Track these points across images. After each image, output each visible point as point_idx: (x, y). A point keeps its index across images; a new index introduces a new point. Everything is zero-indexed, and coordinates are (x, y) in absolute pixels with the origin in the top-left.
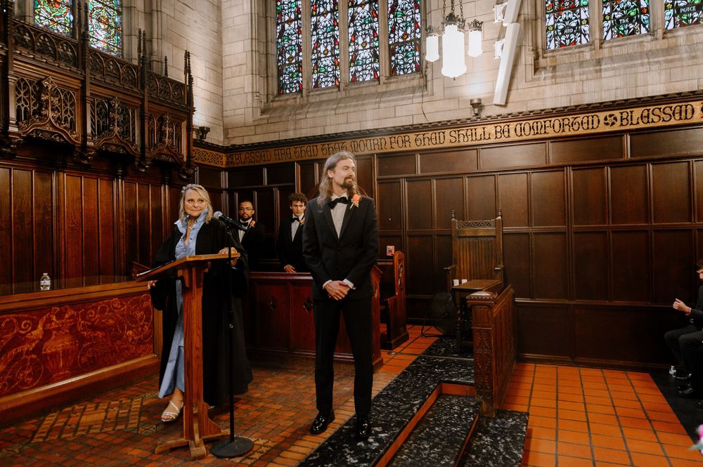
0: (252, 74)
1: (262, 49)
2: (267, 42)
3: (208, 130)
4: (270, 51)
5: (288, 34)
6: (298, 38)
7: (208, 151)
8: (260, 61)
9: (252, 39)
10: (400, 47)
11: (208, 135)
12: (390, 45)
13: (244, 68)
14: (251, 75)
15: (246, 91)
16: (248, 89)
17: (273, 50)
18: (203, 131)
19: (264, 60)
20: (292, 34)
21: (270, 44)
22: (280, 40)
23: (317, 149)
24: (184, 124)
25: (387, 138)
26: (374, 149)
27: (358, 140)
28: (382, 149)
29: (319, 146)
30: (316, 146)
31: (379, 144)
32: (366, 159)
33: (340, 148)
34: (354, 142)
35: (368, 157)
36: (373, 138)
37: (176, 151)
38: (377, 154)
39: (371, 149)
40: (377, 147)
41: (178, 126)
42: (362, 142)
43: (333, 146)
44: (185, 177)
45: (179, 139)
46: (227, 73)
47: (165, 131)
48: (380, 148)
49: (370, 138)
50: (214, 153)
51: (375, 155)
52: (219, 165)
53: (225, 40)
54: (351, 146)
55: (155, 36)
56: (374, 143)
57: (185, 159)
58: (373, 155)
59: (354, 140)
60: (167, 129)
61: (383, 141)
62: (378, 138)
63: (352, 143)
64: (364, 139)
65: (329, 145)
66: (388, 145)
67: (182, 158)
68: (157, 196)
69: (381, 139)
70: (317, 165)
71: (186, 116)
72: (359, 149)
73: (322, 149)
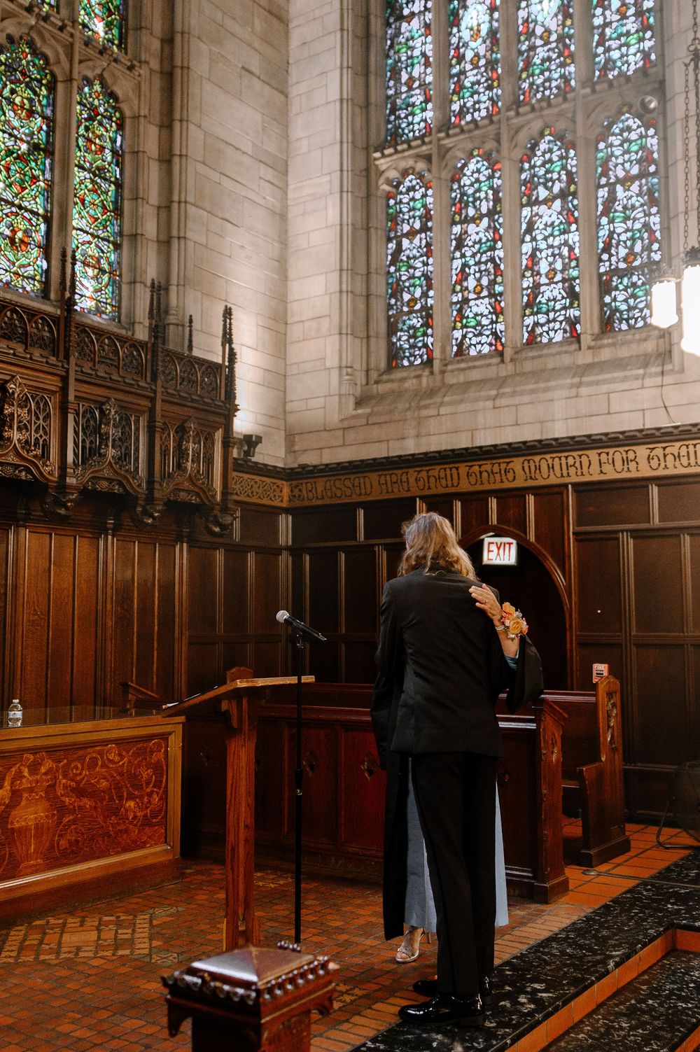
0: (341, 334)
1: (360, 287)
2: (368, 273)
3: (259, 439)
4: (373, 289)
5: (408, 258)
6: (425, 264)
7: (257, 478)
8: (355, 310)
9: (341, 270)
10: (621, 277)
11: (259, 448)
12: (600, 275)
13: (325, 323)
14: (337, 337)
15: (328, 364)
16: (333, 361)
17: (379, 286)
18: (251, 442)
19: (361, 306)
20: (415, 258)
21: (374, 277)
22: (392, 269)
23: (458, 474)
24: (219, 435)
25: (593, 454)
26: (568, 475)
27: (537, 458)
28: (582, 474)
29: (463, 468)
30: (457, 468)
31: (578, 465)
32: (552, 494)
33: (503, 472)
34: (529, 461)
35: (555, 490)
36: (566, 454)
37: (203, 483)
38: (574, 485)
39: (562, 476)
40: (572, 470)
41: (209, 439)
42: (544, 461)
43: (488, 468)
44: (217, 530)
45: (209, 461)
46: (295, 332)
47: (187, 449)
48: (579, 473)
49: (559, 455)
50: (268, 480)
51: (570, 486)
52: (277, 503)
53: (292, 273)
54: (523, 467)
55: (174, 280)
56: (567, 463)
57: (218, 498)
58: (566, 486)
59: (529, 458)
60: (191, 445)
61: (585, 460)
62: (575, 454)
63: (526, 463)
64: (548, 456)
65: (480, 466)
66: (595, 467)
67: (214, 496)
68: (168, 563)
69: (580, 456)
70: (459, 504)
71: (222, 420)
72: (538, 476)
73: (468, 475)
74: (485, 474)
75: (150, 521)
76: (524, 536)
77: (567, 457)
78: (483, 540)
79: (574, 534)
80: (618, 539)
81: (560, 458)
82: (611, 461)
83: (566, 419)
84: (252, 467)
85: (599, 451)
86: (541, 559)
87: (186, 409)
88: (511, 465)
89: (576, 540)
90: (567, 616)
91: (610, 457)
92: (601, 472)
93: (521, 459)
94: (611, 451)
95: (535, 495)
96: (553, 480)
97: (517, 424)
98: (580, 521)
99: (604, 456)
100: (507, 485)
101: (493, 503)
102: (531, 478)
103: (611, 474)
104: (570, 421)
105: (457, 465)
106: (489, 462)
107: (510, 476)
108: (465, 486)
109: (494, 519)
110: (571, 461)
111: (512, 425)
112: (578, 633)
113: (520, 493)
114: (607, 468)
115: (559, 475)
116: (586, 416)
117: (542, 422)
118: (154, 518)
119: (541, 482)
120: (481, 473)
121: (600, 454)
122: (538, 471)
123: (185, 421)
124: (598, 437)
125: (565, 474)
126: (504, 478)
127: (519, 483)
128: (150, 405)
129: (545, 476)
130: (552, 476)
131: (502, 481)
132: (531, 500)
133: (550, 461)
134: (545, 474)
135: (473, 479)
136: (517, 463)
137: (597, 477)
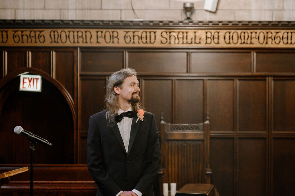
23: (7, 35)
25: (93, 32)
26: (78, 42)
27: (59, 31)
28: (86, 42)
29: (11, 32)
30: (7, 32)
31: (84, 36)
32: (66, 52)
33: (37, 37)
34: (54, 32)
35: (70, 50)
36: (78, 30)
38: (81, 48)
39: (74, 42)
40: (80, 40)
42: (64, 33)
43: (28, 33)
48: (84, 41)
49: (74, 30)
51: (79, 49)
54: (50, 36)
56: (78, 35)
58: (76, 48)
59: (54, 30)
61: (88, 35)
62: (83, 30)
63: (52, 32)
64: (66, 30)
65: (22, 32)
66: (94, 39)
69: (86, 32)
70: (6, 53)
72: (59, 40)
73: (14, 37)
74: (25, 37)
76: (49, 75)
77: (78, 32)
78: (20, 76)
79: (80, 75)
80: (105, 80)
81: (74, 32)
82: (103, 36)
83: (76, 9)
85: (97, 30)
86: (59, 89)
88: (42, 33)
89: (81, 79)
90: (75, 121)
91: (103, 34)
92: (98, 42)
93: (50, 30)
94: (104, 31)
95: (56, 52)
96: (68, 44)
97: (45, 9)
98: (83, 69)
99: (100, 34)
100: (39, 44)
101: (29, 55)
102: (55, 42)
103: (103, 44)
104: (78, 11)
105: (6, 30)
106: (28, 30)
107: (42, 39)
108: (11, 43)
109: (30, 64)
110: (80, 34)
111: (42, 9)
112: (81, 131)
113: (47, 50)
114: (101, 40)
115: (72, 41)
116: (87, 9)
117: (61, 9)
119: (60, 44)
120: (22, 36)
121: (97, 32)
122: (59, 38)
124: (98, 22)
125: (76, 41)
126: (38, 40)
127: (47, 44)
129: (64, 41)
130: (68, 42)
131: (36, 42)
132: (54, 54)
133: (67, 33)
134: (64, 40)
135: (17, 39)
136: (46, 32)
137: (95, 45)
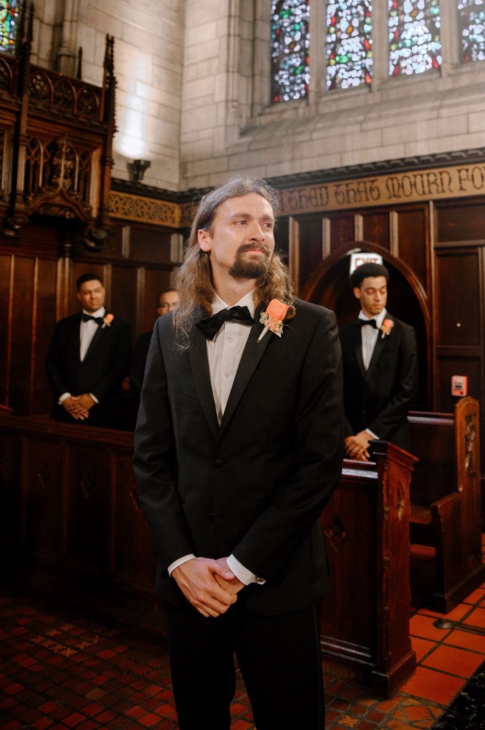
0: (228, 72)
1: (247, 32)
2: (255, 21)
3: (147, 164)
4: (259, 34)
5: (290, 7)
6: (304, 11)
7: (147, 200)
8: (241, 52)
9: (230, 16)
10: (478, 12)
11: (148, 173)
12: (459, 12)
13: (215, 63)
14: (224, 75)
15: (217, 98)
16: (220, 96)
17: (264, 32)
18: (138, 167)
19: (248, 49)
20: (295, 6)
21: (259, 24)
22: (276, 17)
23: (327, 193)
24: (96, 155)
25: (453, 171)
26: (430, 192)
27: (400, 176)
28: (443, 191)
29: (331, 188)
30: (326, 188)
31: (439, 182)
32: (414, 211)
33: (368, 190)
34: (392, 179)
35: (419, 206)
36: (427, 172)
37: (77, 199)
38: (436, 202)
39: (424, 193)
40: (433, 188)
41: (86, 158)
42: (406, 179)
43: (355, 186)
44: (92, 244)
45: (85, 179)
46: (190, 73)
47: (59, 165)
48: (440, 190)
49: (421, 172)
50: (159, 202)
51: (431, 203)
52: (168, 223)
53: (189, 23)
54: (387, 186)
55: (68, 16)
56: (428, 181)
57: (94, 214)
58: (427, 203)
59: (392, 176)
60: (63, 162)
61: (445, 177)
62: (436, 171)
63: (390, 181)
64: (410, 174)
65: (347, 185)
66: (455, 184)
67: (89, 212)
68: (49, 276)
69: (441, 173)
70: (328, 222)
71: (100, 140)
72: (401, 193)
73: (336, 194)
74: (351, 193)
75: (12, 234)
76: (387, 251)
77: (428, 175)
78: (350, 255)
79: (435, 249)
80: (477, 254)
81: (422, 176)
82: (470, 177)
83: (428, 139)
84: (140, 189)
85: (459, 168)
86: (403, 273)
87: (59, 127)
88: (375, 184)
89: (437, 255)
90: (428, 328)
91: (470, 173)
92: (461, 189)
93: (385, 178)
94: (471, 167)
95: (399, 212)
96: (416, 197)
97: (382, 146)
98: (441, 237)
99: (463, 173)
100: (372, 203)
101: (359, 221)
102: (395, 195)
103: (470, 190)
104: (431, 142)
105: (325, 185)
106: (355, 181)
107: (375, 194)
108: (334, 205)
109: (360, 235)
110: (432, 178)
111: (377, 147)
112: (438, 346)
113: (383, 211)
114: (467, 184)
115: (421, 192)
116: (446, 136)
117: (405, 143)
118: (15, 231)
119: (404, 200)
120: (348, 191)
121: (459, 171)
122: (401, 189)
123: (57, 138)
124: (458, 154)
125: (427, 190)
126: (369, 196)
127: (384, 201)
128: (14, 119)
129: (408, 193)
130: (414, 194)
131: (367, 199)
132: (395, 217)
133: (412, 179)
134: (408, 192)
135: (340, 198)
136: (381, 182)
137: (457, 194)
